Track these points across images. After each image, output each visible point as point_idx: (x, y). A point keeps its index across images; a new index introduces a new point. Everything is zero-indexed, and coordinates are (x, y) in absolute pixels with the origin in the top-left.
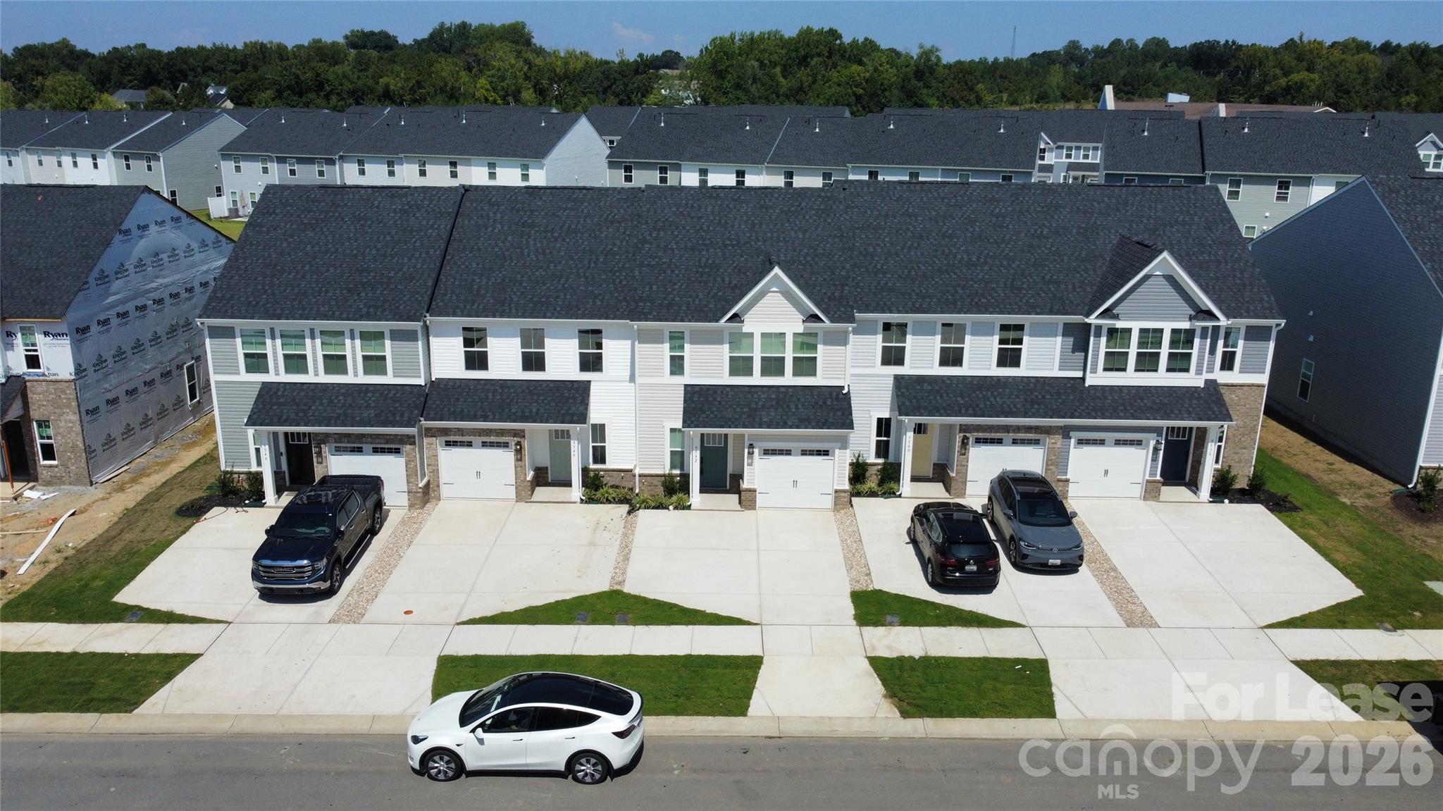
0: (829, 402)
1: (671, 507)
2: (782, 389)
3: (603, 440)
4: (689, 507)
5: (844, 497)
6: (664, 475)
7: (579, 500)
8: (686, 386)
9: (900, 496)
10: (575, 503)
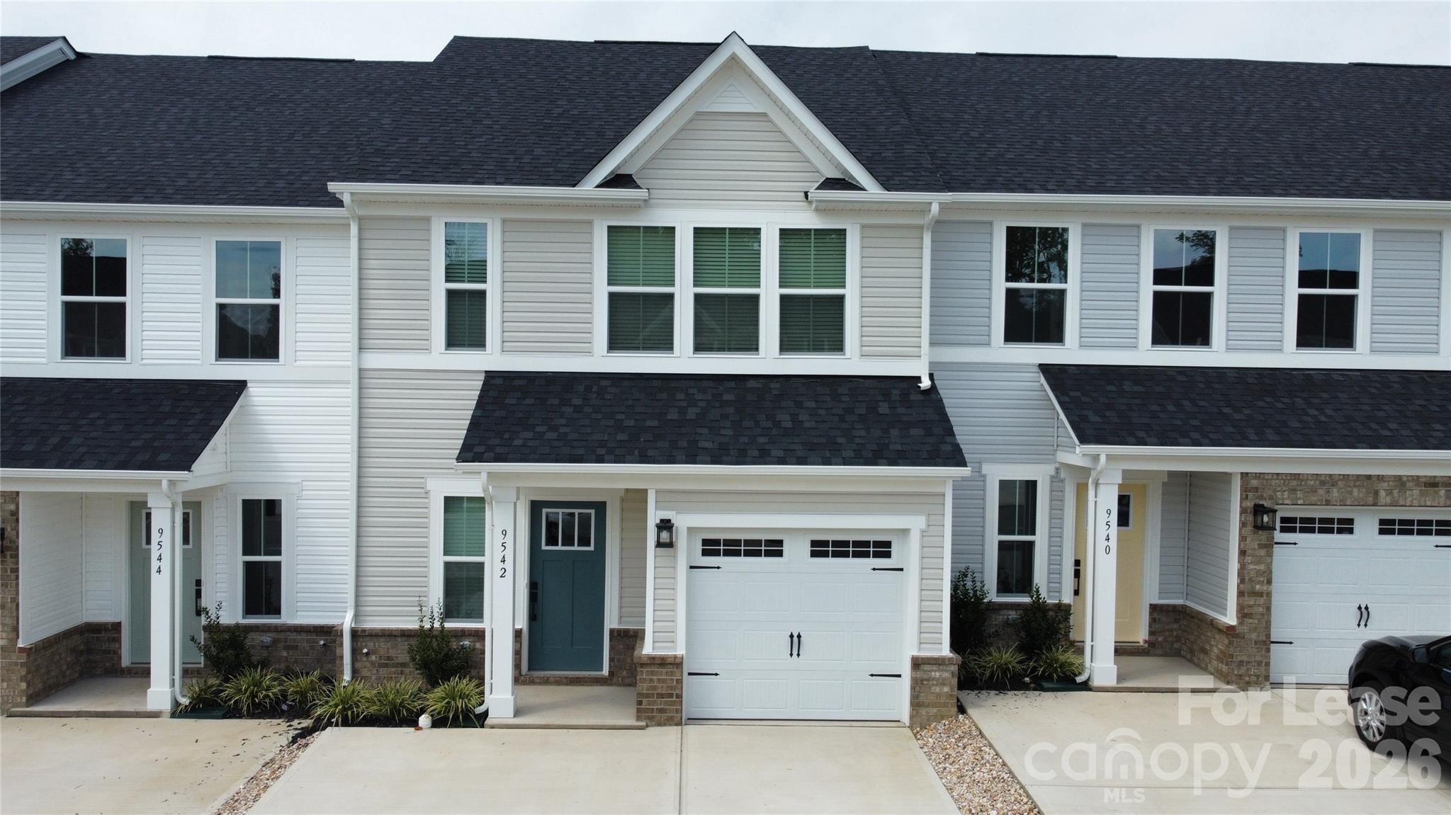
0: (883, 408)
1: (424, 720)
2: (751, 384)
3: (275, 546)
4: (479, 720)
5: (942, 683)
6: (421, 634)
7: (166, 706)
8: (490, 376)
9: (1086, 686)
10: (155, 715)
